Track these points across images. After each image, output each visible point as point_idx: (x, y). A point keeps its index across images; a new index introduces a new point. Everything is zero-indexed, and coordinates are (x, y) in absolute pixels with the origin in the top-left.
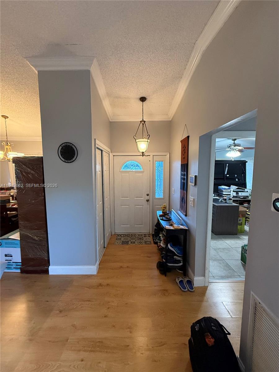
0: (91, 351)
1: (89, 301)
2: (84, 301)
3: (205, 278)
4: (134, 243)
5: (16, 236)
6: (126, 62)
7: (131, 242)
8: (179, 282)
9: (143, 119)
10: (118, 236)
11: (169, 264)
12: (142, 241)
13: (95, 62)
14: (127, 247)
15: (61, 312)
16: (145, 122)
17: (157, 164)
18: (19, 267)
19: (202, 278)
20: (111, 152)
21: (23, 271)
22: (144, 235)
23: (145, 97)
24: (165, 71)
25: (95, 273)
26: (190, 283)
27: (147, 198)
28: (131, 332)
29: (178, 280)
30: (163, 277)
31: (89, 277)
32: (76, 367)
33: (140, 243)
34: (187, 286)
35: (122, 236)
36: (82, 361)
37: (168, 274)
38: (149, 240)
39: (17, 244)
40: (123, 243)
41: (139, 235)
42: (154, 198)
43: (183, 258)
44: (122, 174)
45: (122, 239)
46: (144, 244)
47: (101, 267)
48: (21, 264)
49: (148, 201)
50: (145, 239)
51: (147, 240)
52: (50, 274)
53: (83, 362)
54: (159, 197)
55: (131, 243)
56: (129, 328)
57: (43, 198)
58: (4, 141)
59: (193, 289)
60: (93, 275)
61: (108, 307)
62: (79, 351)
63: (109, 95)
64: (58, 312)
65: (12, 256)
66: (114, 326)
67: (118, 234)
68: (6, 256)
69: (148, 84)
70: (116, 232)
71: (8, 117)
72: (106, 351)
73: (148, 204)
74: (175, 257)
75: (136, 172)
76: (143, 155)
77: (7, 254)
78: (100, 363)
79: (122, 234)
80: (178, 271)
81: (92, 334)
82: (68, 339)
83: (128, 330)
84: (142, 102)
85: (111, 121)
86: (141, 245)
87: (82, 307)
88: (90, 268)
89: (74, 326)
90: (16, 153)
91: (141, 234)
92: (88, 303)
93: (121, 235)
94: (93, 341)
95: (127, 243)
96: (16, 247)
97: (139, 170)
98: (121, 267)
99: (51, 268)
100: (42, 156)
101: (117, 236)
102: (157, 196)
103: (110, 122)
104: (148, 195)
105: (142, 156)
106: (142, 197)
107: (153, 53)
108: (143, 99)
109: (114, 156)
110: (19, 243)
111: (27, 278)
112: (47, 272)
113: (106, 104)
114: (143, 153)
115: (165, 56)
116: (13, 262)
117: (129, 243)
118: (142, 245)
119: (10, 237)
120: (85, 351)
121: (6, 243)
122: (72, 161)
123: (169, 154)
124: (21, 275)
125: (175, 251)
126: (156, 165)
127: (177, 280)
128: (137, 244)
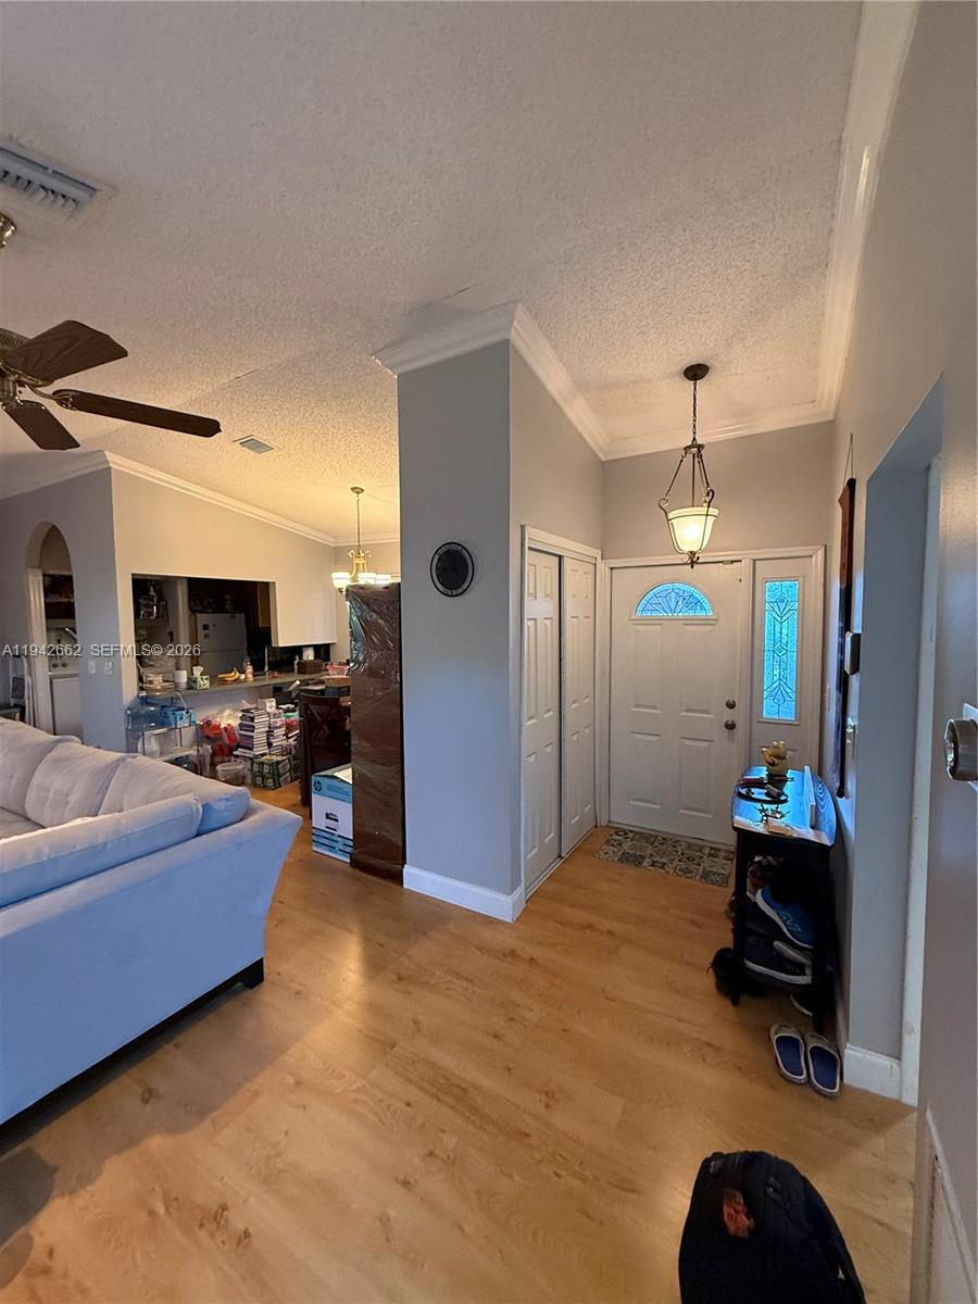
0: (433, 1096)
1: (471, 981)
2: (458, 975)
3: (900, 1065)
4: (663, 866)
5: (345, 774)
6: (606, 284)
7: (654, 862)
8: (778, 1039)
9: (694, 439)
10: (616, 833)
11: (750, 965)
12: (693, 867)
13: (520, 312)
14: (632, 872)
15: (400, 979)
16: (700, 447)
17: (769, 591)
18: (349, 849)
19: (886, 1062)
20: (602, 558)
21: (355, 864)
22: (711, 848)
23: (701, 362)
24: (747, 266)
25: (508, 917)
26: (830, 1063)
27: (729, 715)
28: (547, 1106)
29: (776, 1034)
30: (727, 1003)
31: (492, 923)
32: (392, 1109)
33: (687, 871)
34: (808, 1069)
35: (631, 835)
36: (409, 1105)
37: (744, 998)
38: (723, 872)
39: (346, 793)
40: (625, 858)
41: (690, 846)
42: (755, 720)
43: (812, 958)
44: (639, 628)
45: (627, 846)
46: (698, 878)
47: (531, 906)
48: (351, 843)
49: (731, 726)
50: (707, 861)
51: (714, 869)
52: (405, 886)
53: (409, 1109)
54: (776, 717)
55: (652, 865)
56: (547, 1094)
57: (398, 685)
58: (352, 547)
59: (834, 1088)
60: (503, 922)
61: (511, 1015)
62: (411, 1082)
63: (581, 385)
64: (395, 977)
65: (337, 821)
66: (509, 1070)
67: (617, 826)
68: (328, 816)
69: (698, 321)
70: (612, 820)
71: (363, 490)
72: (467, 1114)
73: (731, 739)
74: (777, 944)
75: (688, 622)
76: (693, 563)
77: (330, 812)
78: (444, 1131)
79: (632, 832)
80: (796, 1004)
81: (448, 1061)
82: (394, 1046)
83: (543, 1098)
84: (692, 382)
85: (604, 459)
86: (683, 880)
87: (448, 989)
88: (497, 899)
89: (416, 1022)
90: (373, 575)
91: (701, 843)
92: (465, 985)
93: (626, 834)
94: (447, 1079)
95: (637, 861)
96: (343, 801)
97: (701, 614)
98: (590, 926)
99: (407, 869)
100: (399, 580)
101: (612, 833)
102: (769, 710)
103: (603, 463)
104: (731, 706)
105: (689, 566)
106: (707, 712)
107: (684, 231)
108: (696, 372)
109: (612, 569)
110: (349, 790)
111: (359, 880)
112: (398, 878)
113: (580, 414)
114: (692, 554)
115: (731, 221)
116: (339, 836)
117: (645, 864)
118: (690, 881)
119: (336, 774)
120: (422, 1089)
121: (330, 788)
122: (461, 590)
123: (821, 553)
124: (350, 870)
125: (784, 922)
126: (768, 593)
127: (773, 1030)
128: (671, 872)
